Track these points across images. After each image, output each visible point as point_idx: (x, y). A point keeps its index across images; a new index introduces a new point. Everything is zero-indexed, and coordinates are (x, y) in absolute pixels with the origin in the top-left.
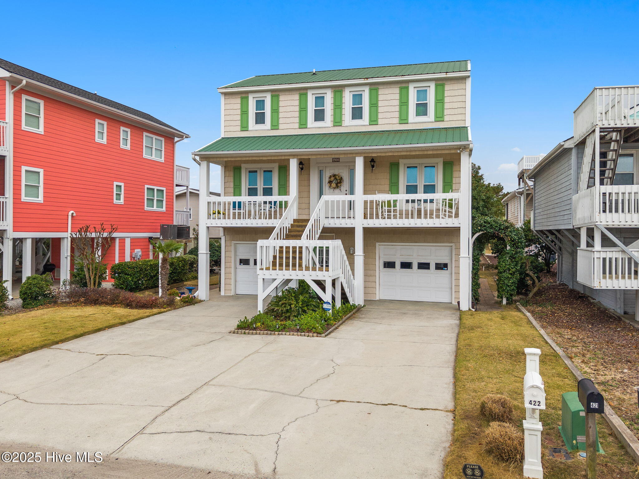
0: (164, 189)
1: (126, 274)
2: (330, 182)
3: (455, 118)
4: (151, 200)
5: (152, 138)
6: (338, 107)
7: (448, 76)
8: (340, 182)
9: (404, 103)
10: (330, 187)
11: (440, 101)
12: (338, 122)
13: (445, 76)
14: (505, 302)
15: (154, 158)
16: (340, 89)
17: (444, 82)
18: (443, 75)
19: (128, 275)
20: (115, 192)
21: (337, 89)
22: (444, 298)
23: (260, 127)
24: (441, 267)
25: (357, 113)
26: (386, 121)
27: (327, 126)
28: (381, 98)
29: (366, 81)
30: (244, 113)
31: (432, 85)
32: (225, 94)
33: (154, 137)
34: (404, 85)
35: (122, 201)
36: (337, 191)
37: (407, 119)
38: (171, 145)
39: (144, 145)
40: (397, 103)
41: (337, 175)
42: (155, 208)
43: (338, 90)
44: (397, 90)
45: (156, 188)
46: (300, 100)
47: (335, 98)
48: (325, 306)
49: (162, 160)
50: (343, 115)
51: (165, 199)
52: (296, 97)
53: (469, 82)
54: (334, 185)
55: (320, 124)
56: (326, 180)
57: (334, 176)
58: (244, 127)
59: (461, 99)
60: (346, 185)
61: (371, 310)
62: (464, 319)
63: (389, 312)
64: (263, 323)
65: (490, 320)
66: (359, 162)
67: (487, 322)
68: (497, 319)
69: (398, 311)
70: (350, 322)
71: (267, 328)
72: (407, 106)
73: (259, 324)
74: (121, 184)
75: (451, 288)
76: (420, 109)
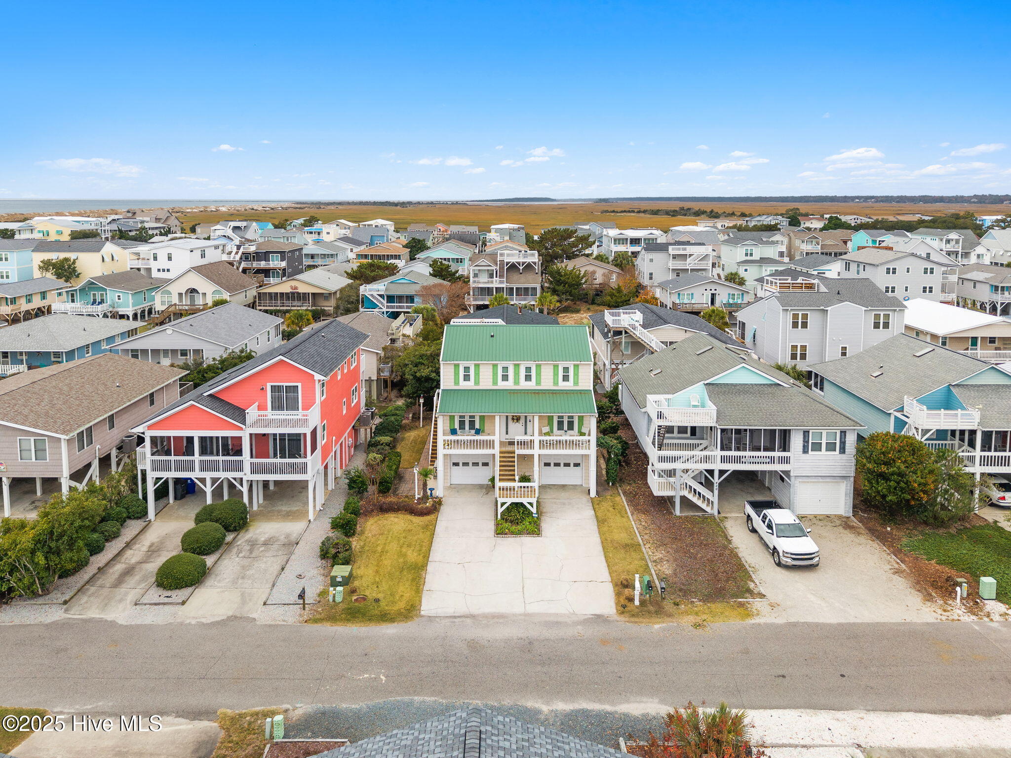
0: (357, 384)
2: (513, 420)
3: (585, 384)
4: (353, 398)
6: (517, 374)
7: (581, 363)
8: (519, 420)
9: (556, 375)
10: (513, 422)
11: (576, 375)
12: (517, 382)
14: (611, 484)
15: (353, 366)
16: (518, 364)
17: (578, 365)
18: (579, 363)
20: (343, 407)
21: (516, 364)
22: (578, 482)
23: (467, 383)
24: (577, 465)
25: (528, 378)
26: (546, 384)
27: (510, 385)
28: (542, 372)
29: (535, 363)
30: (456, 374)
31: (572, 366)
32: (444, 363)
34: (556, 365)
35: (345, 411)
36: (517, 423)
37: (558, 384)
40: (552, 375)
42: (354, 402)
43: (517, 366)
44: (552, 368)
45: (354, 387)
46: (493, 370)
47: (515, 370)
48: (534, 515)
49: (356, 364)
50: (520, 379)
51: (357, 392)
52: (491, 368)
54: (515, 421)
55: (505, 383)
56: (510, 418)
57: (516, 416)
58: (457, 383)
59: (587, 374)
60: (522, 420)
61: (545, 500)
62: (597, 510)
63: (555, 503)
64: (509, 530)
65: (608, 511)
66: (536, 419)
67: (608, 513)
68: (611, 509)
69: (560, 501)
70: (543, 518)
71: (512, 533)
72: (558, 376)
73: (507, 530)
74: (345, 399)
75: (581, 477)
76: (565, 378)
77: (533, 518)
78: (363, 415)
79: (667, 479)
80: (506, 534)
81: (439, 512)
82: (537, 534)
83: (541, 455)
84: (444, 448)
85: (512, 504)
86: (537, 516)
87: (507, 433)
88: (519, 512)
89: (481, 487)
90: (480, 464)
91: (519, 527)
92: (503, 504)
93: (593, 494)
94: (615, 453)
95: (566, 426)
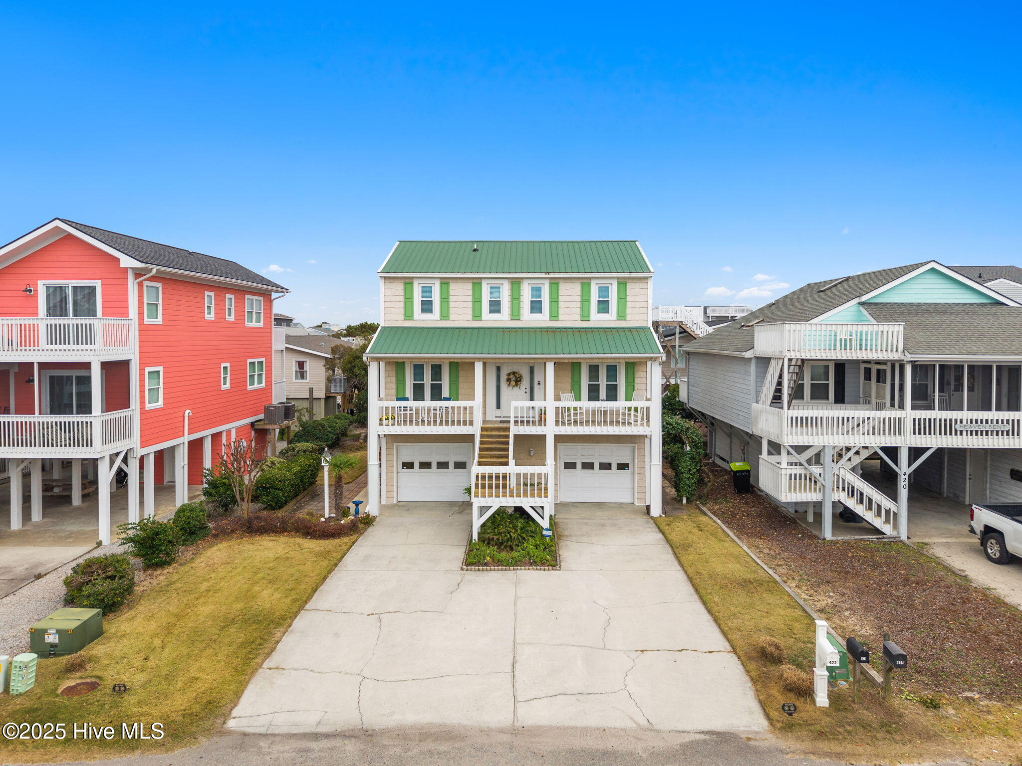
0: (263, 359)
1: (276, 489)
2: (509, 380)
3: (637, 317)
4: (252, 376)
5: (252, 300)
6: (516, 299)
7: (631, 276)
8: (520, 381)
9: (585, 299)
10: (509, 385)
11: (622, 300)
12: (515, 314)
13: (629, 276)
14: (684, 501)
15: (254, 324)
16: (518, 280)
17: (626, 280)
18: (627, 275)
19: (279, 489)
20: (222, 376)
21: (514, 280)
22: (625, 497)
23: (427, 316)
24: (622, 466)
25: (536, 307)
26: (568, 317)
27: (504, 319)
28: (561, 292)
29: (547, 276)
30: (408, 299)
31: (615, 283)
32: (385, 278)
33: (255, 298)
34: (585, 281)
35: (228, 386)
36: (516, 389)
37: (589, 316)
38: (269, 304)
39: (246, 310)
40: (578, 299)
41: (517, 373)
42: (256, 386)
43: (516, 283)
44: (578, 286)
45: (256, 360)
46: (474, 289)
47: (512, 290)
48: (545, 533)
49: (261, 324)
50: (521, 309)
51: (264, 372)
52: (469, 286)
53: (651, 282)
54: (513, 383)
55: (495, 316)
56: (504, 378)
57: (514, 373)
58: (409, 315)
59: (643, 298)
60: (525, 383)
61: (566, 521)
62: (667, 532)
63: (586, 524)
64: (492, 557)
65: (690, 532)
66: (550, 367)
67: (690, 536)
68: (696, 531)
69: (594, 521)
70: (562, 544)
71: (499, 563)
72: (589, 302)
73: (488, 558)
74: (228, 365)
75: (633, 488)
76: (602, 306)
77: (543, 536)
78: (270, 407)
79: (805, 468)
80: (486, 564)
81: (361, 534)
82: (551, 566)
83: (559, 439)
84: (381, 424)
85: (501, 511)
86: (550, 533)
87: (498, 407)
88: (515, 528)
89: (452, 504)
90: (451, 465)
91: (515, 554)
92: (483, 509)
93: (656, 510)
94: (693, 442)
95: (603, 393)
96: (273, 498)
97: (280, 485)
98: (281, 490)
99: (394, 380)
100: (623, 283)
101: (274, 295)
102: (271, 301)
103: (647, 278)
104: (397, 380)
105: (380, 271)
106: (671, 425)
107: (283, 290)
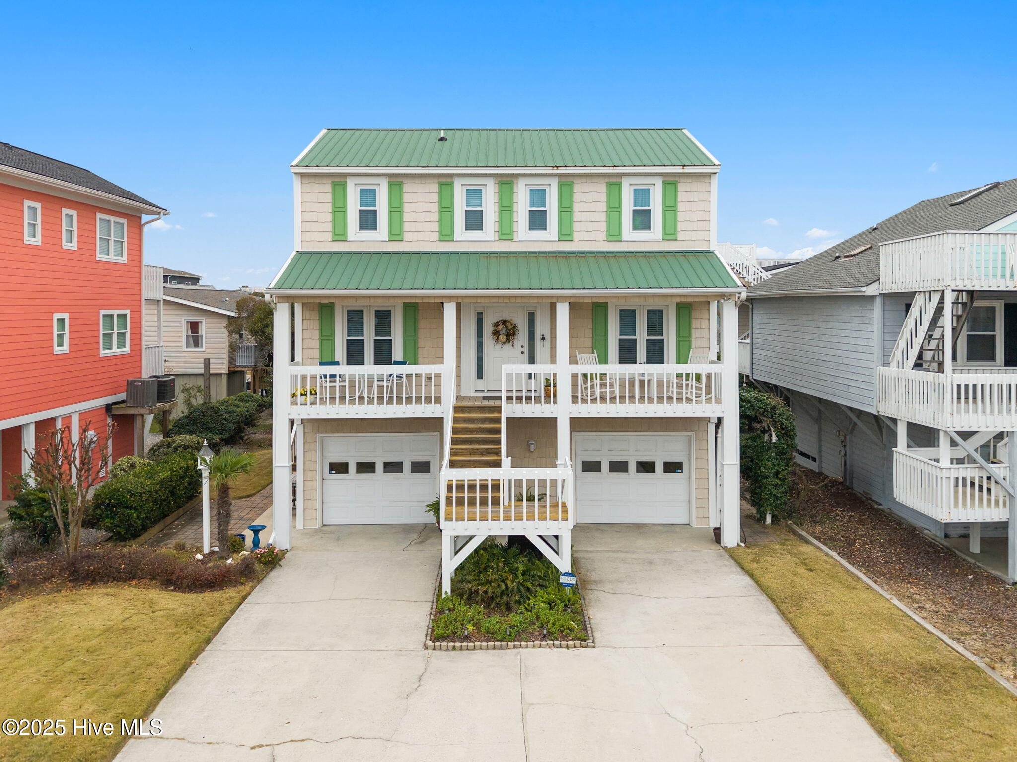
0: (127, 312)
1: (126, 507)
2: (496, 333)
3: (694, 236)
4: (108, 337)
5: (109, 222)
6: (506, 208)
7: (685, 171)
8: (514, 334)
9: (614, 209)
10: (497, 340)
11: (670, 208)
12: (506, 232)
13: (681, 171)
14: (769, 520)
15: (112, 258)
16: (509, 179)
17: (677, 179)
18: (679, 170)
19: (130, 508)
20: (55, 333)
21: (504, 179)
22: (677, 517)
23: (368, 234)
24: (672, 467)
25: (538, 220)
26: (586, 236)
27: (488, 239)
28: (577, 197)
29: (555, 171)
30: (339, 209)
31: (659, 182)
32: (302, 175)
33: (113, 219)
34: (614, 180)
35: (66, 348)
36: (507, 347)
37: (619, 234)
38: (136, 231)
39: (98, 236)
40: (603, 207)
41: (508, 322)
42: (115, 350)
43: (506, 183)
44: (603, 188)
45: (115, 312)
46: (441, 193)
47: (500, 194)
48: (564, 580)
49: (124, 260)
50: (515, 223)
51: (128, 330)
52: (434, 187)
53: (714, 181)
54: (503, 338)
55: (474, 235)
56: (488, 329)
57: (504, 322)
58: (340, 234)
59: (702, 206)
60: (522, 338)
61: (590, 555)
62: (757, 573)
63: (623, 560)
64: (477, 625)
65: (795, 574)
66: (563, 312)
67: (798, 581)
68: (801, 570)
69: (634, 556)
70: (591, 596)
71: (489, 635)
72: (620, 213)
73: (470, 627)
74: (65, 316)
75: (689, 501)
76: (639, 219)
77: (561, 586)
78: (135, 381)
79: (982, 468)
80: (467, 638)
81: (259, 582)
82: (579, 639)
83: (577, 424)
84: (293, 403)
85: (489, 545)
86: (572, 581)
87: (480, 375)
88: (514, 571)
89: (407, 529)
90: (407, 467)
91: (515, 618)
92: (459, 543)
93: (732, 536)
94: (783, 429)
95: (641, 352)
96: (121, 521)
97: (132, 501)
98: (135, 509)
99: (317, 334)
100: (671, 182)
101: (145, 218)
102: (140, 227)
103: (709, 175)
104: (321, 334)
105: (294, 163)
106: (749, 402)
107: (158, 211)
